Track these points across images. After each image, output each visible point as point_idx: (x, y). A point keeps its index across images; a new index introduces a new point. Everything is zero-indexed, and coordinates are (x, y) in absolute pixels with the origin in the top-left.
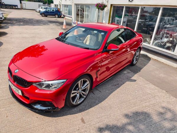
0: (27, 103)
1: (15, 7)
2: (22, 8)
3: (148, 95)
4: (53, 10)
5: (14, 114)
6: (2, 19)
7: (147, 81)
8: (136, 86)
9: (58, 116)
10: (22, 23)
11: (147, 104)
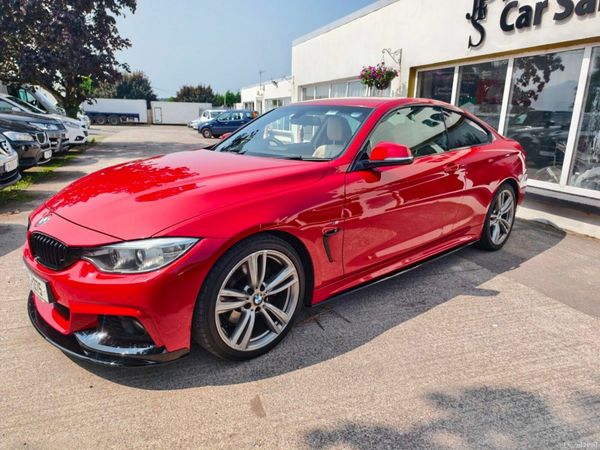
0: (62, 331)
1: (131, 121)
2: (150, 123)
3: (546, 339)
4: (239, 118)
5: (20, 371)
6: (83, 141)
7: (547, 295)
8: (495, 309)
9: (167, 388)
10: (138, 153)
11: (540, 367)
